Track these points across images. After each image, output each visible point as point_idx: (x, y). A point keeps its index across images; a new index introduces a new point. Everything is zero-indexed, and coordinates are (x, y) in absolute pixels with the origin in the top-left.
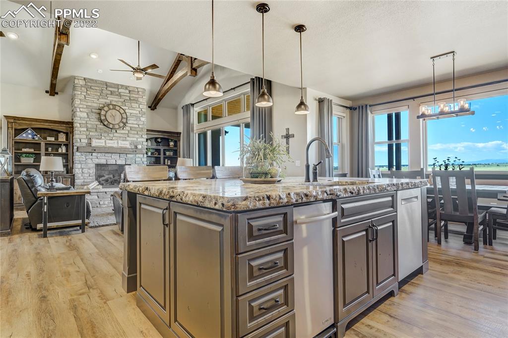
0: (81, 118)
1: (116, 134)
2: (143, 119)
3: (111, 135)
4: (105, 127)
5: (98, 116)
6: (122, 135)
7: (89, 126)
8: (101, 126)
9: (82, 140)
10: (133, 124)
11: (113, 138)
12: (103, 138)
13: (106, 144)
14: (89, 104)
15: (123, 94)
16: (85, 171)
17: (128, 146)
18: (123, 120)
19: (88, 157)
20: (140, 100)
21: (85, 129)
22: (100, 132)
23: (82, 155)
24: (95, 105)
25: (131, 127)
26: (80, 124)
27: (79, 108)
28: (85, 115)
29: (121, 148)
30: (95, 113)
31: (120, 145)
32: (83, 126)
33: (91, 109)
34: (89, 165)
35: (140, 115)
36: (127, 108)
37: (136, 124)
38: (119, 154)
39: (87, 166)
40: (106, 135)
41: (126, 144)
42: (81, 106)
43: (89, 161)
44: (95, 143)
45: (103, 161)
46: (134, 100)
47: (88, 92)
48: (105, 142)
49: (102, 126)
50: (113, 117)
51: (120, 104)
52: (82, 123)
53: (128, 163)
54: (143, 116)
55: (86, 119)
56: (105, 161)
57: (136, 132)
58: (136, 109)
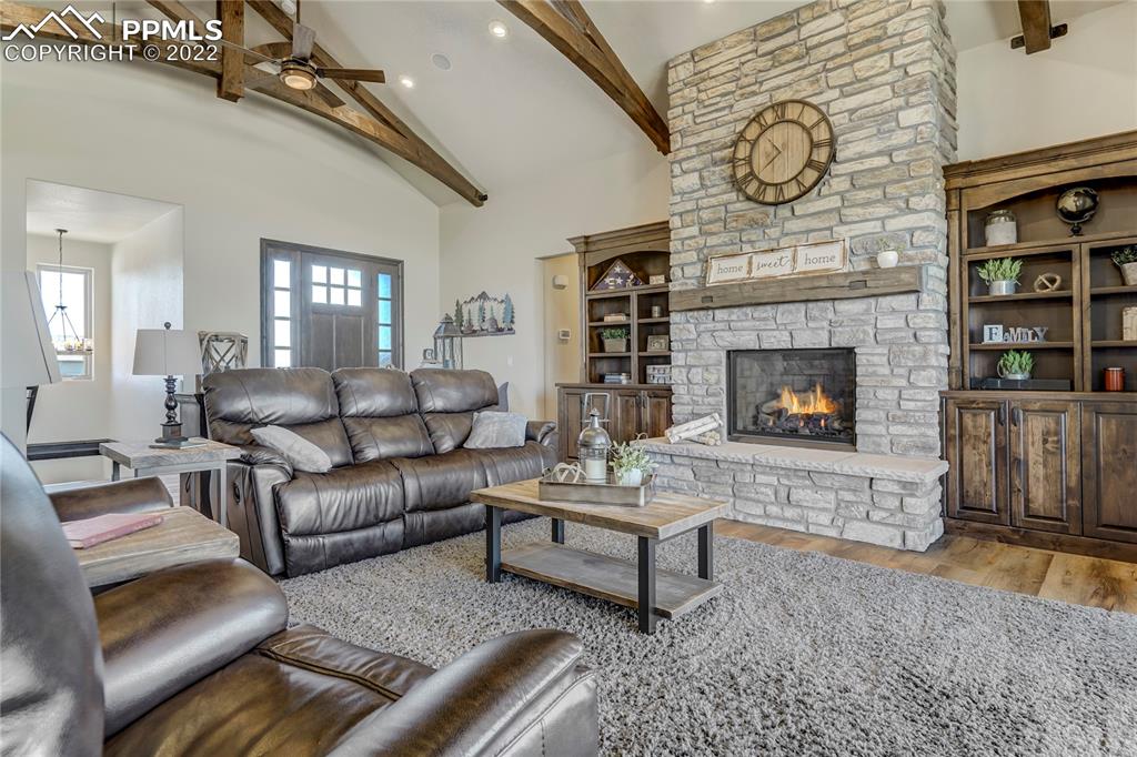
0: (683, 193)
1: (793, 225)
2: (909, 117)
3: (774, 232)
4: (752, 205)
5: (726, 169)
6: (815, 223)
7: (705, 215)
8: (738, 205)
9: (688, 271)
10: (861, 157)
11: (781, 244)
12: (747, 248)
13: (750, 272)
14: (705, 137)
15: (818, 40)
16: (697, 375)
17: (836, 265)
18: (815, 157)
19: (702, 327)
21: (694, 230)
22: (737, 229)
23: (688, 322)
24: (721, 133)
25: (852, 176)
26: (681, 214)
27: (680, 162)
28: (693, 180)
30: (722, 161)
31: (801, 267)
32: (688, 218)
33: (711, 153)
34: (706, 354)
35: (900, 101)
36: (836, 93)
37: (879, 153)
38: (802, 307)
39: (701, 357)
40: (754, 235)
41: (829, 260)
43: (707, 341)
44: (719, 273)
45: (747, 340)
46: (867, 41)
47: (703, 96)
48: (750, 263)
50: (784, 157)
51: (805, 90)
52: (688, 211)
53: (841, 340)
54: (913, 99)
55: (696, 195)
56: (753, 336)
57: (878, 193)
58: (878, 80)
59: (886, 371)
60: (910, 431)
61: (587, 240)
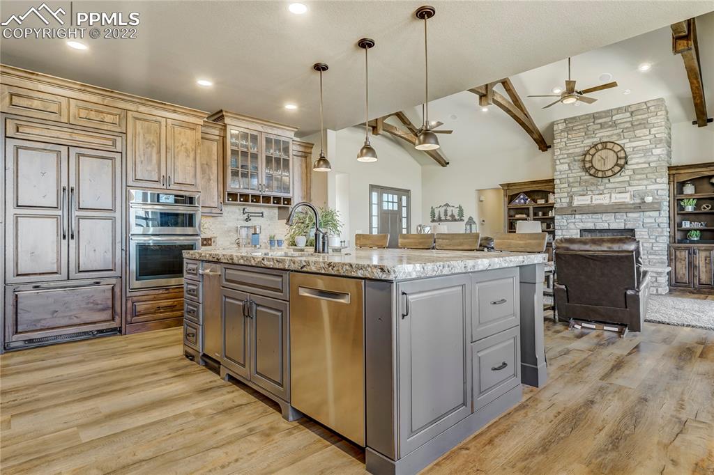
0: (561, 172)
1: (608, 186)
2: (657, 152)
3: (602, 188)
4: (592, 177)
5: (581, 164)
6: (618, 185)
7: (571, 180)
8: (586, 177)
9: (563, 200)
10: (638, 164)
11: (605, 192)
12: (589, 193)
13: (591, 201)
14: (571, 151)
15: (619, 121)
17: (628, 200)
18: (619, 162)
19: (569, 221)
20: (652, 120)
21: (566, 185)
22: (585, 186)
23: (563, 219)
24: (578, 150)
25: (634, 170)
26: (560, 179)
27: (559, 160)
28: (566, 167)
29: (616, 204)
30: (579, 160)
31: (613, 200)
32: (563, 181)
33: (573, 157)
34: (571, 231)
35: (653, 146)
36: (628, 140)
37: (645, 163)
38: (613, 215)
39: (569, 232)
40: (593, 188)
41: (626, 198)
42: (561, 157)
43: (572, 226)
44: (578, 201)
45: (590, 226)
46: (640, 124)
47: (570, 136)
48: (592, 199)
49: (588, 177)
50: (605, 160)
51: (614, 139)
52: (563, 178)
53: (629, 226)
54: (658, 146)
55: (567, 172)
56: (592, 224)
57: (645, 176)
58: (644, 138)
59: (647, 237)
60: (657, 257)
61: (508, 185)
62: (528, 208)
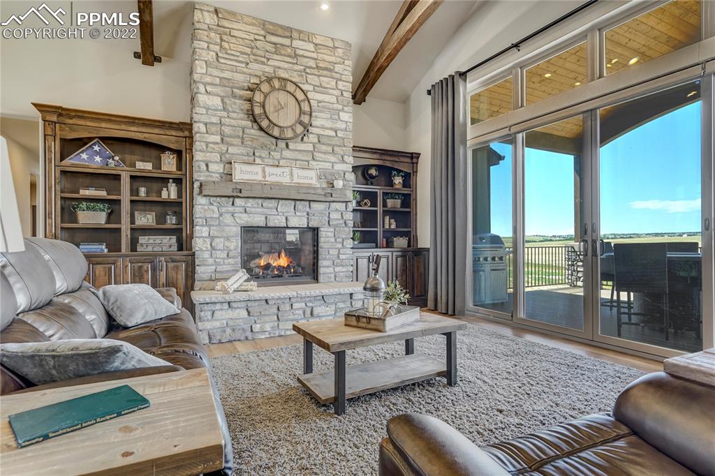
0: (208, 109)
1: (287, 153)
2: (344, 116)
3: (276, 155)
4: (262, 134)
5: (246, 106)
6: (299, 156)
7: (227, 130)
8: (253, 131)
9: (212, 167)
10: (323, 127)
11: (281, 164)
12: (258, 161)
13: (265, 177)
14: (227, 75)
15: (301, 52)
16: (219, 243)
17: (314, 182)
18: (302, 119)
19: (223, 210)
20: (338, 68)
21: (218, 139)
22: (251, 147)
23: (211, 204)
24: (239, 77)
25: (319, 136)
27: (205, 84)
28: (217, 102)
29: (299, 187)
30: (241, 97)
31: (296, 180)
32: (213, 129)
33: (232, 88)
34: (227, 229)
35: (340, 107)
36: (312, 88)
37: (331, 129)
38: (293, 203)
39: (223, 231)
40: (264, 153)
41: (309, 178)
42: (208, 79)
43: (228, 219)
44: (242, 173)
45: (258, 220)
46: (326, 69)
47: (225, 45)
48: (264, 171)
49: (255, 132)
50: (281, 109)
51: (296, 77)
52: (212, 123)
53: (313, 224)
54: (346, 109)
55: (219, 113)
56: (263, 218)
57: (330, 149)
58: (331, 91)
59: (333, 240)
60: (344, 269)
62: (117, 177)
